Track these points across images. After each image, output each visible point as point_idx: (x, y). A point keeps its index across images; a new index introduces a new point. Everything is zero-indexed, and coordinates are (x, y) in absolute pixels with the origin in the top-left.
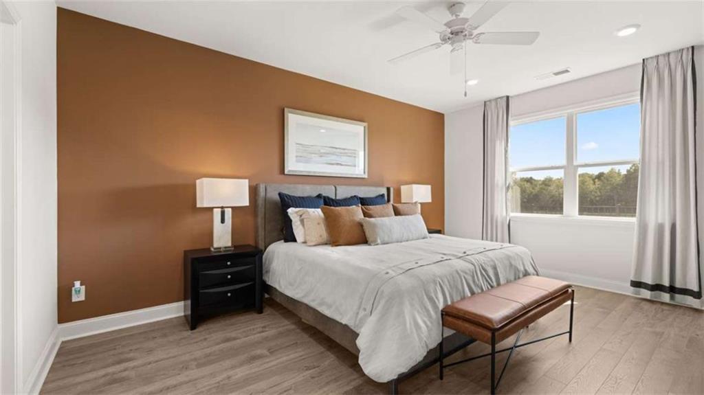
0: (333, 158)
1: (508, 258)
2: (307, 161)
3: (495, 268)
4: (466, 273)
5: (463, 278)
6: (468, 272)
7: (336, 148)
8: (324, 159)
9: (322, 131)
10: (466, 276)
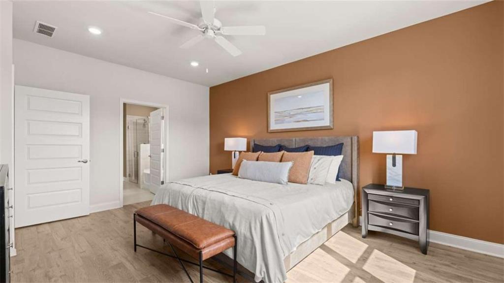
0: (299, 117)
1: (222, 204)
2: (282, 122)
3: (204, 203)
4: (183, 195)
5: (180, 197)
6: (185, 195)
7: (302, 109)
8: (295, 119)
9: (300, 97)
10: (183, 197)
